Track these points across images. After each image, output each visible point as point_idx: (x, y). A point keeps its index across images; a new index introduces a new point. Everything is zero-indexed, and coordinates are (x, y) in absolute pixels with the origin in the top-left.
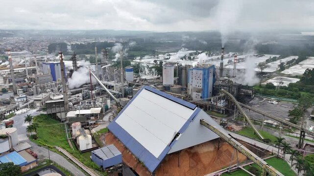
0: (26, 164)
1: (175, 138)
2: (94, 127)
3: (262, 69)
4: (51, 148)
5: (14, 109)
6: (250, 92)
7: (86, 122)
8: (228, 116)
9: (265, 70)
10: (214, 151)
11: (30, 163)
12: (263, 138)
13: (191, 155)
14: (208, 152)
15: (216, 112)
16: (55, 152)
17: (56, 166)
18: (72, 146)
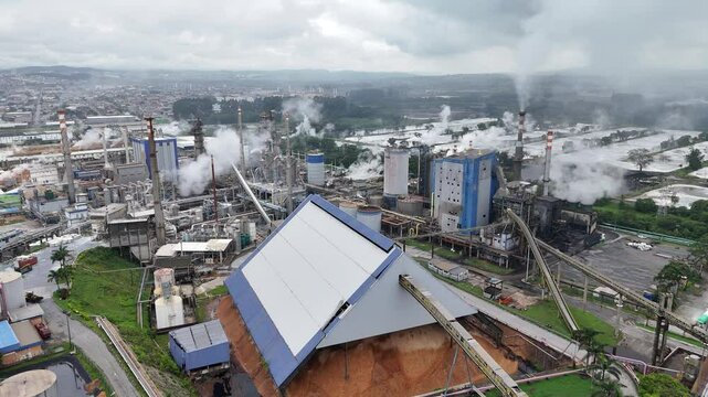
0: (19, 349)
1: (339, 313)
2: (205, 281)
3: (642, 164)
4: (87, 320)
5: (53, 233)
6: (585, 218)
7: (186, 270)
8: (515, 272)
9: (651, 168)
10: (439, 350)
11: (27, 347)
12: (575, 328)
13: (380, 355)
14: (423, 350)
15: (488, 261)
16: (91, 328)
17: (79, 357)
18: (140, 319)
